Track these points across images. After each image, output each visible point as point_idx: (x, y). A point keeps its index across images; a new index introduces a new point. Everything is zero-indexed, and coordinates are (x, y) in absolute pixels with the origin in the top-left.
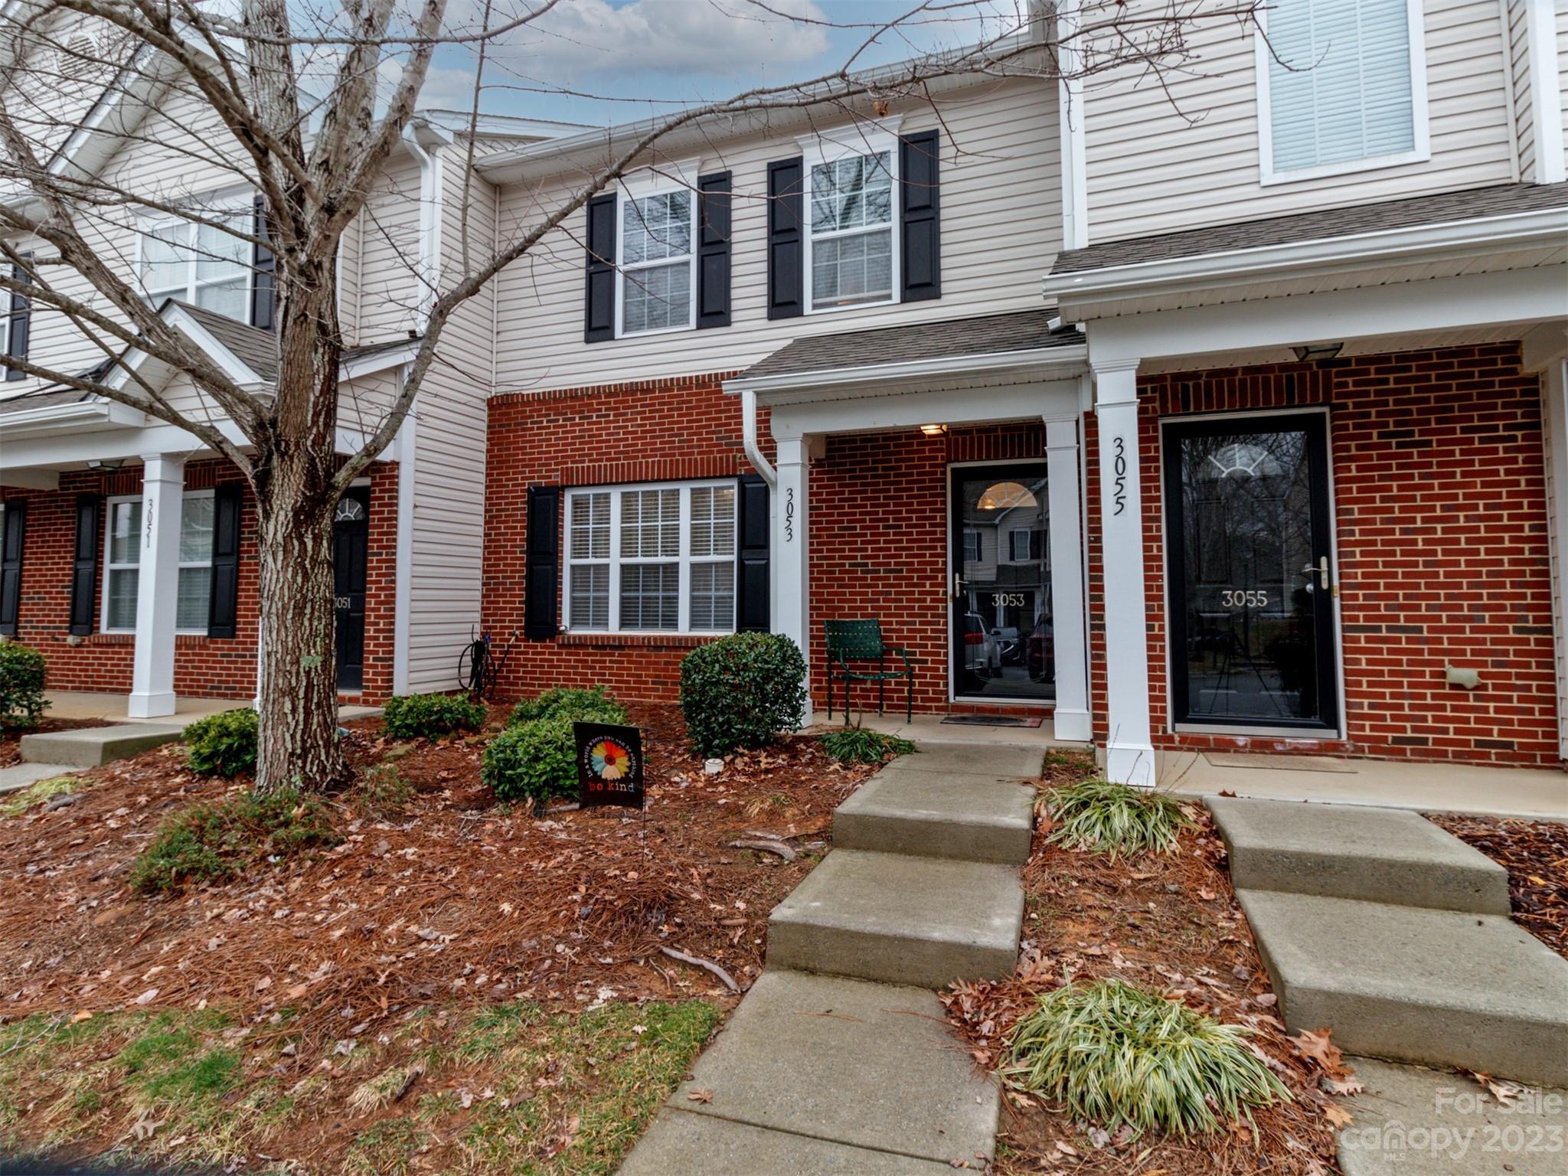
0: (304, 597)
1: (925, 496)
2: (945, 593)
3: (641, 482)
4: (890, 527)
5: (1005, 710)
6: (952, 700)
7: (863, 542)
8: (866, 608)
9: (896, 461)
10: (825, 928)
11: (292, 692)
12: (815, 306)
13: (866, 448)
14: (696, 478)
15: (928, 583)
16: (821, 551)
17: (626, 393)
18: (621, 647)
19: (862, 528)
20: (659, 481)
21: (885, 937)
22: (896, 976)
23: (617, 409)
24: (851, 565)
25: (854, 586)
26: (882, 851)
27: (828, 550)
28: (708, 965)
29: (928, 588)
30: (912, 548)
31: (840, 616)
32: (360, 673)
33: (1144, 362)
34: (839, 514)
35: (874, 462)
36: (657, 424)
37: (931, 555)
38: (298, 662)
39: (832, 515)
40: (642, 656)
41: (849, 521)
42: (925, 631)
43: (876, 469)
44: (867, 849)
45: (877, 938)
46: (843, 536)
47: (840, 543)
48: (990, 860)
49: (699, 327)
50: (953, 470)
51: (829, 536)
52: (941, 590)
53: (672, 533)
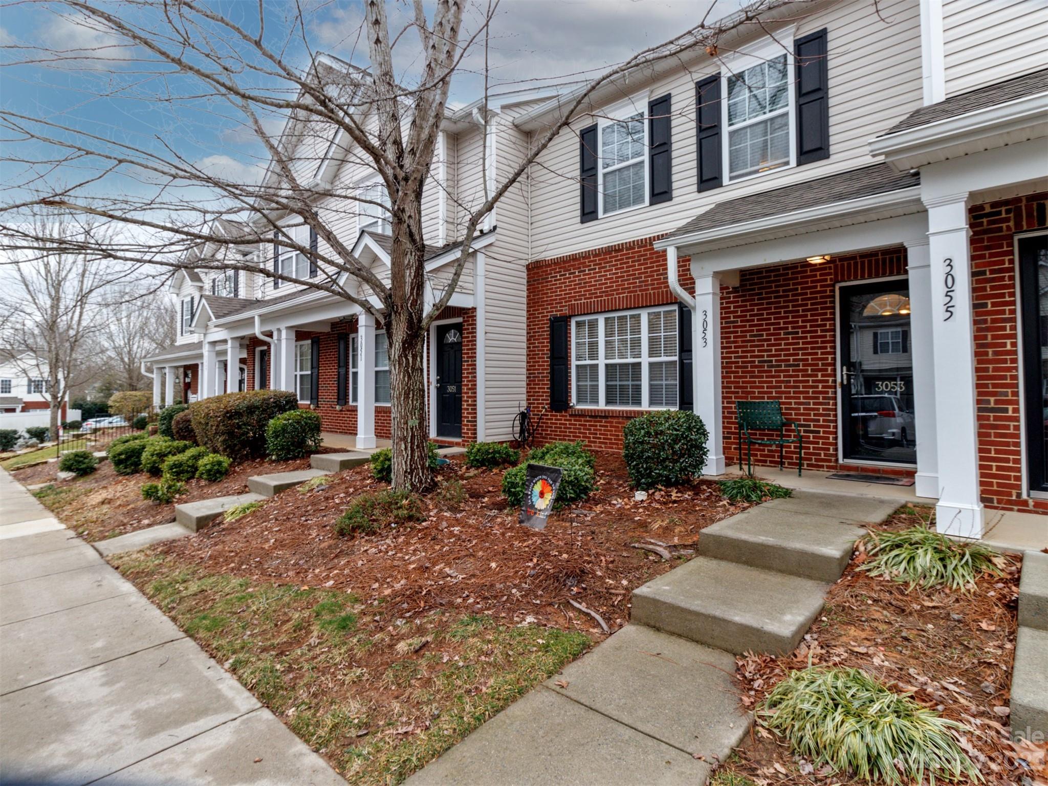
0: (409, 388)
1: (817, 309)
2: (835, 381)
3: (616, 310)
4: (789, 333)
5: (885, 471)
6: (841, 461)
7: (768, 345)
8: (771, 393)
9: (794, 284)
10: (665, 603)
11: (404, 439)
12: (731, 178)
13: (770, 277)
14: (651, 306)
15: (820, 374)
16: (737, 352)
17: (605, 254)
18: (606, 417)
19: (767, 335)
20: (627, 309)
21: (703, 614)
22: (710, 641)
23: (600, 264)
24: (759, 362)
25: (762, 377)
26: (732, 561)
27: (743, 352)
28: (593, 614)
29: (820, 378)
30: (806, 349)
31: (752, 398)
32: (461, 429)
33: (972, 195)
34: (750, 326)
35: (776, 287)
36: (625, 272)
37: (822, 353)
38: (406, 423)
39: (745, 326)
40: (619, 423)
41: (758, 331)
42: (818, 409)
43: (778, 292)
44: (722, 559)
45: (697, 614)
46: (754, 341)
47: (751, 346)
48: (810, 577)
49: (651, 204)
50: (841, 288)
51: (742, 342)
52: (831, 379)
53: (636, 343)
